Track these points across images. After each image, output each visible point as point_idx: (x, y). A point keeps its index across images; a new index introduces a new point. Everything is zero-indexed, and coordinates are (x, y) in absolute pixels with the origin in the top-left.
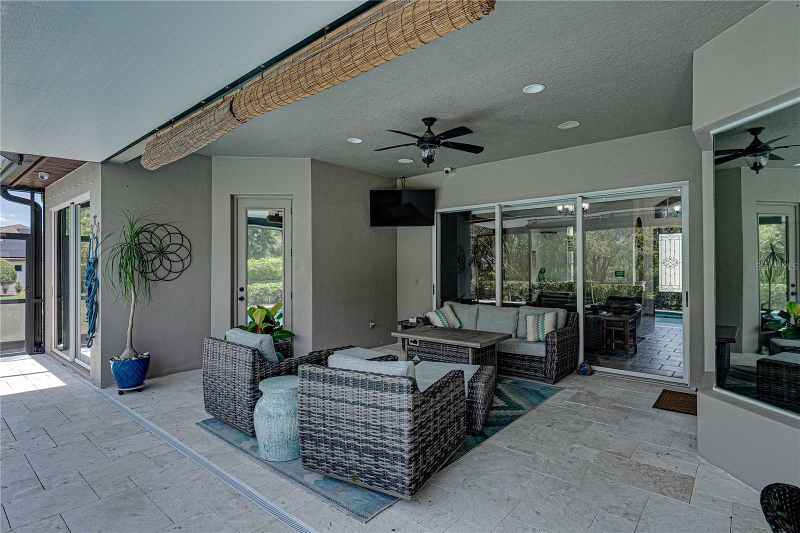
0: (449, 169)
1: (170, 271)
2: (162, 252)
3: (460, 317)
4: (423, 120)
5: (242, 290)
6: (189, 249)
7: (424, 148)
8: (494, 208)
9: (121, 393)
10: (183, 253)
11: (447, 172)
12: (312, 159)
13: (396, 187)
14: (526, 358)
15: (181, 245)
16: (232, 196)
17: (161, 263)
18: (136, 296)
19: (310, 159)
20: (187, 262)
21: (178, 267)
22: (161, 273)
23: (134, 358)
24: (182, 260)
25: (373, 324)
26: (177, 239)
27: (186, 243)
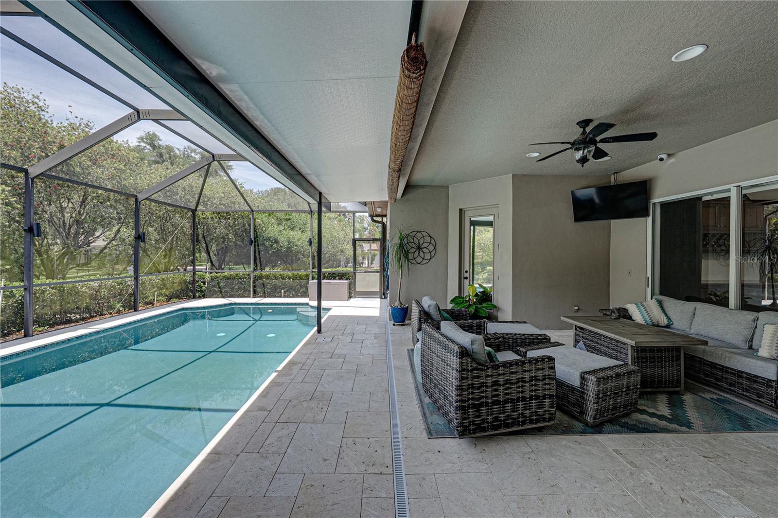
0: (664, 156)
1: (423, 259)
2: (419, 248)
3: (670, 313)
4: (577, 124)
5: (466, 272)
6: (434, 245)
7: (578, 149)
8: (729, 190)
9: (394, 325)
10: (431, 248)
11: (661, 159)
12: (513, 175)
13: (610, 182)
14: (744, 375)
15: (430, 243)
16: (461, 210)
17: (419, 254)
18: (402, 273)
19: (511, 175)
20: (433, 253)
21: (428, 256)
22: (419, 260)
23: (399, 307)
24: (430, 252)
25: (576, 308)
26: (428, 239)
27: (433, 242)
